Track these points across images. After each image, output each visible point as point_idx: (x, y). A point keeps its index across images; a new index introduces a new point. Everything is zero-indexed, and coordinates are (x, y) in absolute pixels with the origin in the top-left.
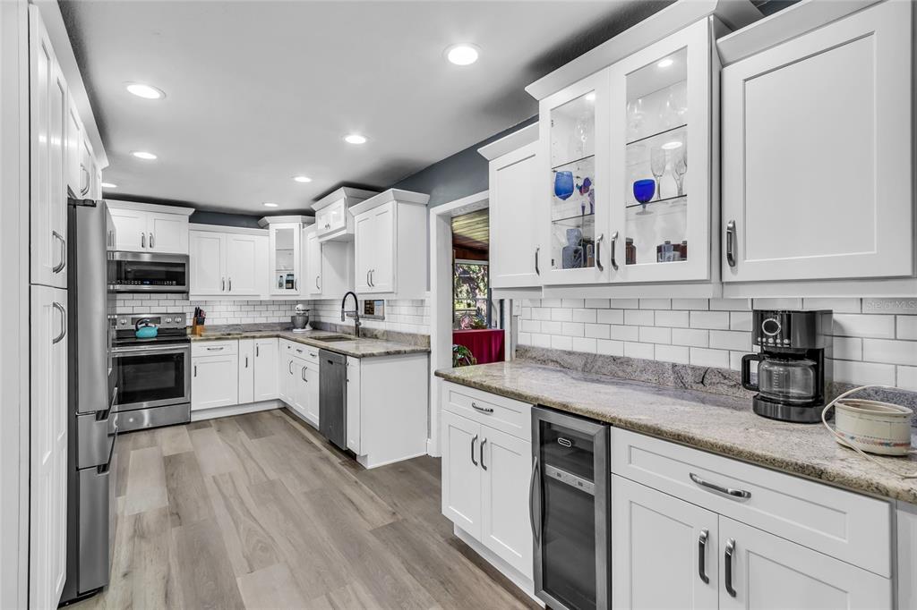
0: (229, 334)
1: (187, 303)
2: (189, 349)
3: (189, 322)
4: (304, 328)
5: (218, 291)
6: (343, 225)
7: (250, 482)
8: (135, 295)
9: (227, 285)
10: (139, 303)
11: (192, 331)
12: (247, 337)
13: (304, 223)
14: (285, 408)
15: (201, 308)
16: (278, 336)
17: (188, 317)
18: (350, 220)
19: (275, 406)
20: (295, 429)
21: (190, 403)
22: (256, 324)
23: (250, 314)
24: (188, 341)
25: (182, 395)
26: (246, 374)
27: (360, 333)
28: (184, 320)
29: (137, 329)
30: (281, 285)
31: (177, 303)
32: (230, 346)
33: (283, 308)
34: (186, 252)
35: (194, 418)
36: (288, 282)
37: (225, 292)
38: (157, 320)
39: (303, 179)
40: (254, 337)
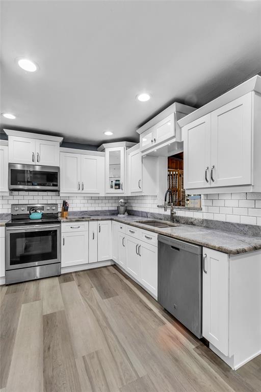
0: (83, 218)
1: (59, 198)
2: (60, 227)
3: (60, 210)
4: (124, 214)
5: (76, 190)
6: (173, 135)
7: (123, 384)
8: (30, 192)
9: (81, 187)
10: (32, 198)
11: (61, 215)
12: (93, 220)
13: (127, 147)
14: (115, 265)
15: (66, 201)
16: (112, 219)
17: (59, 206)
18: (178, 131)
19: (109, 263)
20: (131, 290)
21: (60, 262)
22: (96, 211)
23: (93, 205)
24: (59, 222)
25: (56, 257)
26: (93, 243)
27: (174, 219)
28: (57, 208)
29: (30, 214)
30: (112, 187)
31: (53, 198)
32: (84, 225)
33: (110, 201)
34: (58, 166)
35: (63, 272)
36: (116, 185)
37: (80, 191)
38: (42, 208)
39: (144, 97)
40: (98, 220)
